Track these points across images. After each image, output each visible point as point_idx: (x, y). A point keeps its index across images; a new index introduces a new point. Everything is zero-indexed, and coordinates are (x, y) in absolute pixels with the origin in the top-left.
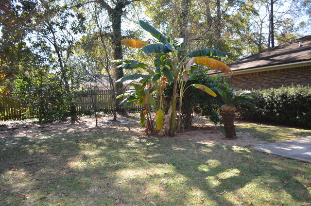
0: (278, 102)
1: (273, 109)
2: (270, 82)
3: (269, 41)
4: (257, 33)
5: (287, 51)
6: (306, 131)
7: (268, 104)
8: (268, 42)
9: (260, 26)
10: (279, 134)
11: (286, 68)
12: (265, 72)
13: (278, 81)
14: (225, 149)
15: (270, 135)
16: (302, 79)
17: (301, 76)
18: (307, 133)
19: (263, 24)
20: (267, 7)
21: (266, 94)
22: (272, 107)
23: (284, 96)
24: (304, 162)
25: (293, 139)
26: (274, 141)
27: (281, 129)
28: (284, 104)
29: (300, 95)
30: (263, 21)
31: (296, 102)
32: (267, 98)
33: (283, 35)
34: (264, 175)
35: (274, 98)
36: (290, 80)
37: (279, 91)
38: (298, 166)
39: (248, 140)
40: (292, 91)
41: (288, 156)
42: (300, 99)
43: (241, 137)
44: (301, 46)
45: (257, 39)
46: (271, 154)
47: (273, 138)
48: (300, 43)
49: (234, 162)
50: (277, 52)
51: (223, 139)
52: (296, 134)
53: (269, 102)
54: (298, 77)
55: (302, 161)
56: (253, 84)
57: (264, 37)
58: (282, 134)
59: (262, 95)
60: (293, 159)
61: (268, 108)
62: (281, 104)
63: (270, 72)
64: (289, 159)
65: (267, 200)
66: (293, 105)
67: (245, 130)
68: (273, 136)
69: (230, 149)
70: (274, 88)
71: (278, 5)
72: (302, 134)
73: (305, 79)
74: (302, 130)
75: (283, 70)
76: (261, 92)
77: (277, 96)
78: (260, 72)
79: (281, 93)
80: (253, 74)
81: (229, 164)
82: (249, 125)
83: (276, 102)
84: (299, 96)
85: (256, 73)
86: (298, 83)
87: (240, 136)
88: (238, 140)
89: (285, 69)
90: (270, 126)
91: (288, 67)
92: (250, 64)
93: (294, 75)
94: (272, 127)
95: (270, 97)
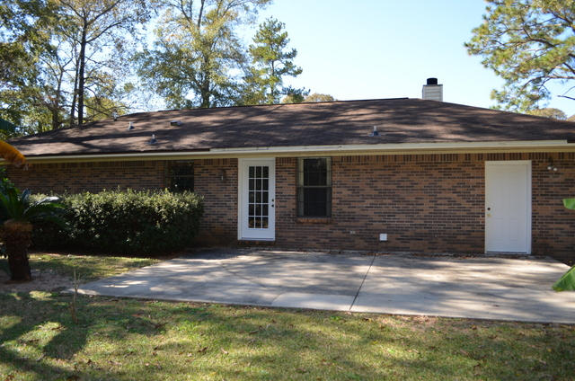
0: (97, 216)
1: (89, 227)
2: (82, 182)
3: (73, 107)
4: (52, 89)
5: (110, 132)
6: (141, 260)
7: (81, 218)
8: (70, 108)
9: (59, 77)
10: (102, 267)
11: (109, 160)
12: (74, 165)
13: (95, 180)
14: (18, 298)
15: (88, 270)
16: (133, 181)
17: (131, 176)
18: (142, 262)
19: (64, 73)
20: (74, 46)
21: (77, 202)
22: (88, 225)
23: (107, 207)
24: (148, 300)
25: (125, 272)
26: (96, 278)
27: (103, 259)
28: (108, 219)
29: (132, 205)
30: (65, 68)
31: (126, 215)
32: (79, 209)
33: (98, 100)
34: (95, 324)
35: (91, 209)
36: (115, 181)
37: (99, 199)
38: (139, 305)
39: (54, 281)
40: (120, 199)
41: (122, 296)
42: (132, 212)
43: (40, 277)
44: (132, 127)
45: (52, 100)
46: (97, 296)
47: (95, 274)
48: (130, 124)
49: (41, 314)
50: (94, 131)
51: (6, 283)
52: (129, 265)
53: (83, 216)
54: (127, 176)
55: (144, 300)
56: (51, 184)
57: (63, 98)
58: (107, 267)
59: (71, 204)
60: (132, 299)
61: (80, 227)
62: (103, 219)
63: (83, 164)
64: (126, 298)
65: (110, 352)
66: (122, 220)
67: (42, 265)
68: (93, 270)
69: (26, 297)
70: (91, 192)
71: (93, 48)
72: (136, 265)
73: (138, 181)
74: (135, 259)
75: (104, 164)
76: (68, 199)
77: (97, 206)
78: (64, 164)
79: (103, 202)
80: (50, 166)
81: (35, 319)
82: (48, 257)
83: (94, 216)
84: (130, 207)
85: (57, 164)
86: (130, 187)
87: (36, 275)
88: (35, 281)
89: (107, 163)
90: (85, 257)
91: (112, 160)
92: (47, 147)
93: (121, 174)
94: (89, 258)
95: (85, 207)
